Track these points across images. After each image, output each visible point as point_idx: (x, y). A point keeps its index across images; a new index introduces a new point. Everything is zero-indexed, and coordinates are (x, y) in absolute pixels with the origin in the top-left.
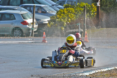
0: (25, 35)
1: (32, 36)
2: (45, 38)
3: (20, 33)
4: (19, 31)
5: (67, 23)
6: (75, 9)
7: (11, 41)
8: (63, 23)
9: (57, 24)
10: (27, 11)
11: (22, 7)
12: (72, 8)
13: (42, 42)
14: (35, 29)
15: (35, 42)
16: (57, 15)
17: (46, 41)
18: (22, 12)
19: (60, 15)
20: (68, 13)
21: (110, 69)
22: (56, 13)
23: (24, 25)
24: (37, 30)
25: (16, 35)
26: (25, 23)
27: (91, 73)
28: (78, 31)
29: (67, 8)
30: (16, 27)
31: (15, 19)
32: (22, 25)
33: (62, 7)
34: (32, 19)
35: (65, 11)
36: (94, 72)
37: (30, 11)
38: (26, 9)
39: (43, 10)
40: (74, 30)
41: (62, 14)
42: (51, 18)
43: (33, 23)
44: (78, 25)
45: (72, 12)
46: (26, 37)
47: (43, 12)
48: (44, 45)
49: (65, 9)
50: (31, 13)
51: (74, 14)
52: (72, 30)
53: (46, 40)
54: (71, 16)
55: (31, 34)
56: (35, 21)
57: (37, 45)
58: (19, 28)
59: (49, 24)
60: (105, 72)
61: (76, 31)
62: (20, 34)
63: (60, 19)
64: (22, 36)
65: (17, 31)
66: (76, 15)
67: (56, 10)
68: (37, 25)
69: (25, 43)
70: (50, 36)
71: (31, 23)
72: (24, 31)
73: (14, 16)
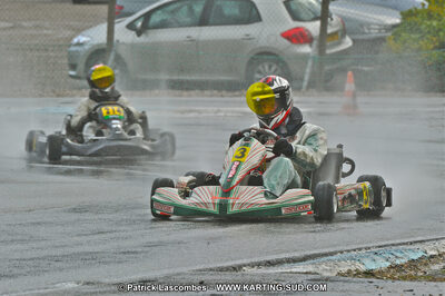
4: (274, 68)
7: (216, 109)
30: (261, 53)
31: (258, 18)
55: (307, 78)
58: (274, 54)
65: (267, 67)
73: (256, 9)
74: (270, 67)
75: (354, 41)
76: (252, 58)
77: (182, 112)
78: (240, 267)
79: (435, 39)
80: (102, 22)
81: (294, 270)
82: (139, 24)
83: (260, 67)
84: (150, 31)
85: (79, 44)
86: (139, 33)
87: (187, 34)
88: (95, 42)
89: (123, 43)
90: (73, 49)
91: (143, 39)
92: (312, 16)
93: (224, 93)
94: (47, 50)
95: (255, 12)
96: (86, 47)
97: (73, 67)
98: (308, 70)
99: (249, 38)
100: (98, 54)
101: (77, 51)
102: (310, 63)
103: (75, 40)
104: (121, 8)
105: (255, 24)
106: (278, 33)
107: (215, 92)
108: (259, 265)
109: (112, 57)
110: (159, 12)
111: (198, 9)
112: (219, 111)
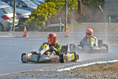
0: (5, 29)
1: (13, 30)
2: (26, 33)
5: (48, 17)
6: (56, 3)
8: (44, 18)
9: (38, 19)
10: (7, 6)
11: (3, 1)
12: (53, 2)
13: (23, 37)
14: (16, 23)
15: (15, 37)
16: (38, 9)
17: (27, 36)
18: (3, 7)
19: (41, 10)
20: (49, 7)
21: (91, 64)
22: (37, 7)
23: (5, 19)
24: (18, 25)
26: (6, 18)
27: (72, 69)
28: (59, 25)
29: (49, 3)
32: (3, 19)
33: (44, 1)
34: (13, 14)
35: (46, 6)
36: (75, 67)
37: (11, 5)
38: (7, 3)
39: (24, 5)
40: (55, 24)
41: (43, 9)
42: (32, 12)
43: (14, 18)
44: (59, 20)
45: (53, 7)
46: (7, 31)
47: (23, 7)
48: (25, 40)
49: (46, 3)
50: (12, 8)
51: (56, 8)
52: (53, 25)
53: (27, 34)
54: (53, 10)
56: (16, 15)
57: (17, 40)
59: (29, 19)
60: (87, 67)
61: (57, 26)
62: (1, 29)
63: (41, 14)
64: (3, 31)
66: (58, 9)
67: (37, 5)
68: (18, 20)
69: (6, 38)
70: (31, 31)
71: (12, 18)
72: (5, 25)
75: (19, 19)
79: (40, 18)
106: (1, 17)
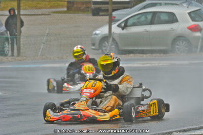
3: (186, 47)
4: (184, 43)
25: (179, 50)
30: (179, 37)
31: (177, 21)
55: (199, 47)
58: (185, 37)
62: (187, 49)
65: (181, 43)
73: (176, 16)
74: (183, 43)
76: (174, 39)
77: (144, 64)
78: (172, 132)
80: (106, 24)
81: (196, 133)
82: (123, 25)
83: (178, 43)
84: (127, 28)
85: (96, 34)
86: (123, 29)
87: (145, 29)
88: (103, 33)
89: (116, 33)
90: (93, 36)
91: (125, 31)
92: (201, 19)
93: (162, 55)
94: (81, 37)
95: (175, 18)
96: (99, 36)
97: (94, 45)
98: (200, 44)
99: (172, 30)
100: (105, 38)
101: (95, 38)
102: (201, 40)
103: (94, 32)
104: (115, 17)
105: (176, 23)
106: (186, 27)
107: (158, 55)
108: (180, 131)
109: (111, 40)
110: (132, 19)
111: (149, 17)
112: (160, 63)
